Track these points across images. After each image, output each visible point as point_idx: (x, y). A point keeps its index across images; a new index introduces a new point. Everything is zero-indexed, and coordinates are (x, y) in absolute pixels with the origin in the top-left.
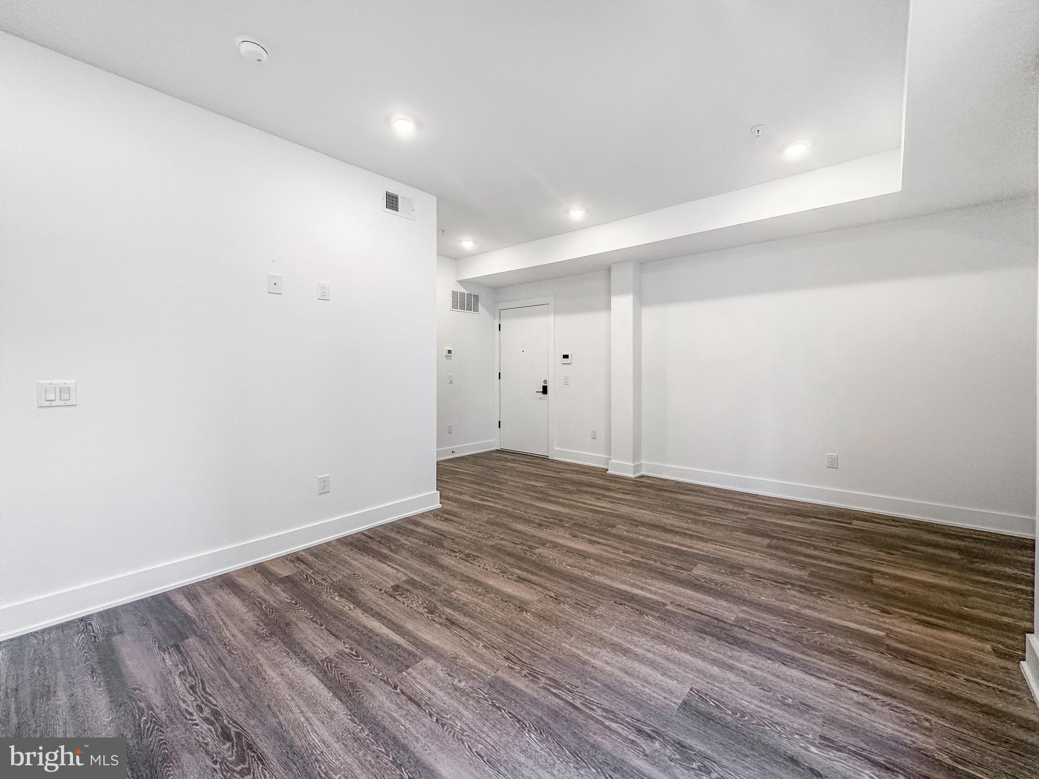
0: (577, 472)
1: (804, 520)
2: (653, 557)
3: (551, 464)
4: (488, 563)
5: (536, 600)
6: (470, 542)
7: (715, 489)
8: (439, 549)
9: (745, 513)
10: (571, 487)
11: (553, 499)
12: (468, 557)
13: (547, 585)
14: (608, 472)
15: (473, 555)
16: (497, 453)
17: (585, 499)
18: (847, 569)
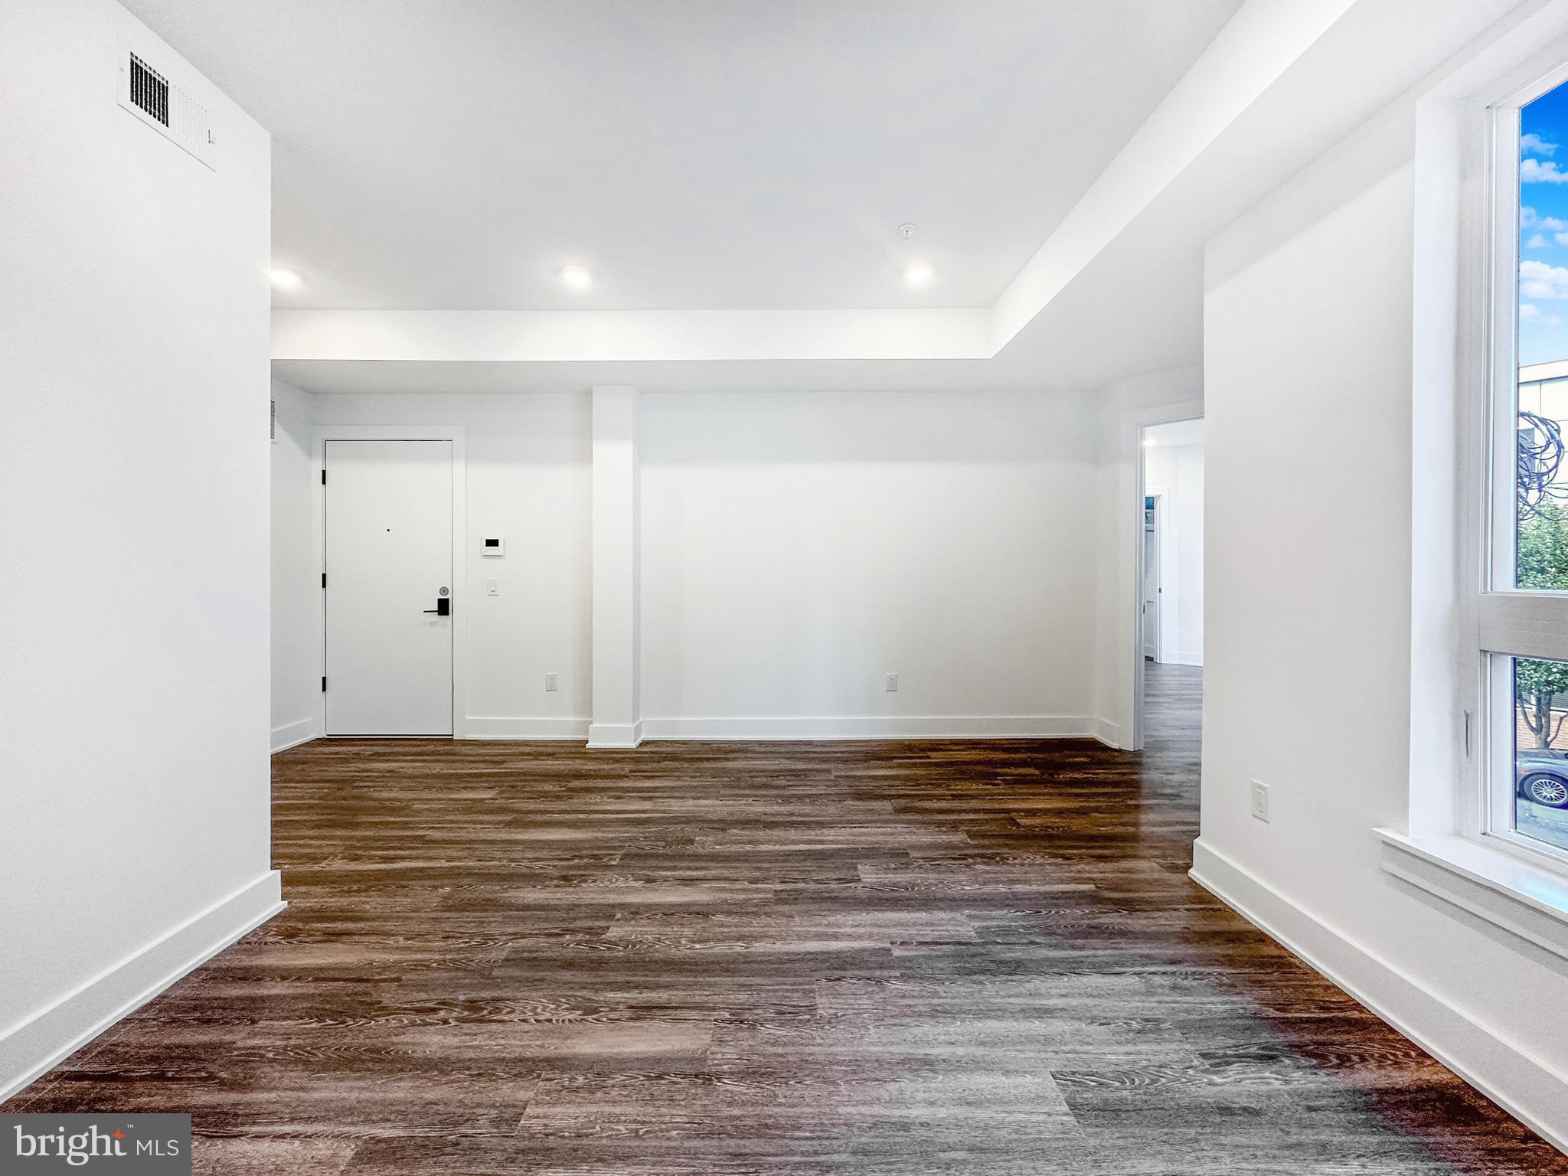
0: (536, 756)
1: (889, 763)
2: (795, 875)
3: (463, 749)
4: (539, 1004)
5: (708, 1042)
6: (447, 970)
7: (760, 743)
8: (382, 1020)
9: (828, 771)
10: (548, 787)
11: (539, 818)
12: (476, 1011)
13: (697, 999)
14: (587, 746)
15: (483, 1000)
16: (320, 745)
17: (595, 804)
18: (986, 817)
